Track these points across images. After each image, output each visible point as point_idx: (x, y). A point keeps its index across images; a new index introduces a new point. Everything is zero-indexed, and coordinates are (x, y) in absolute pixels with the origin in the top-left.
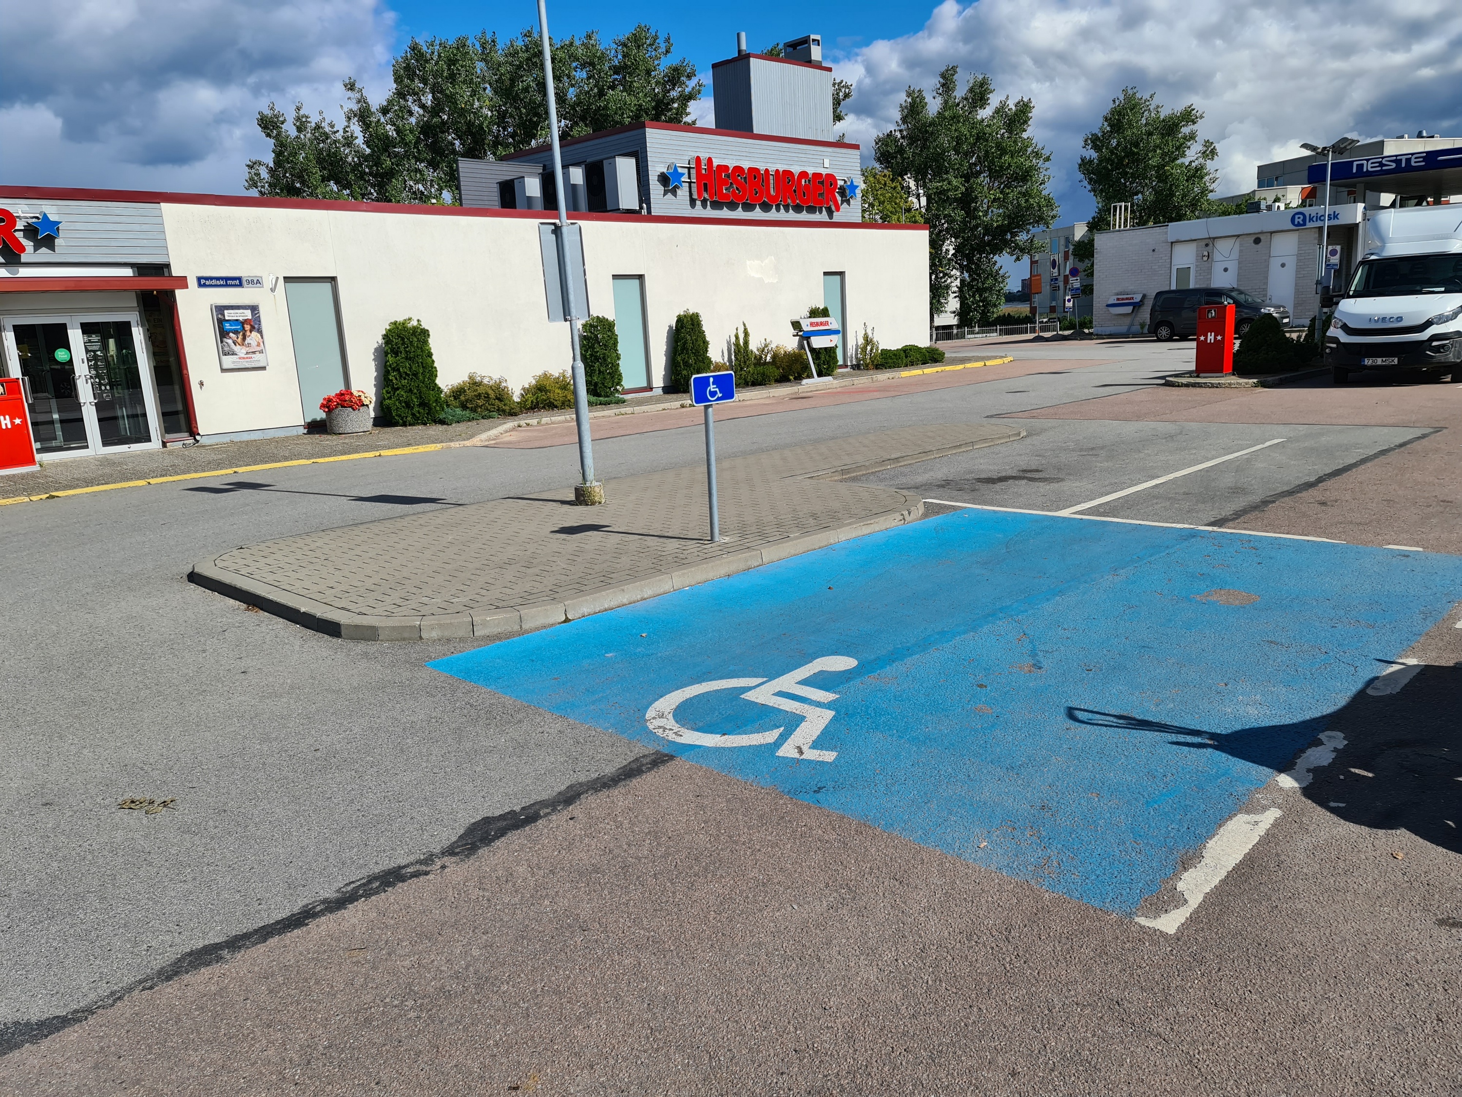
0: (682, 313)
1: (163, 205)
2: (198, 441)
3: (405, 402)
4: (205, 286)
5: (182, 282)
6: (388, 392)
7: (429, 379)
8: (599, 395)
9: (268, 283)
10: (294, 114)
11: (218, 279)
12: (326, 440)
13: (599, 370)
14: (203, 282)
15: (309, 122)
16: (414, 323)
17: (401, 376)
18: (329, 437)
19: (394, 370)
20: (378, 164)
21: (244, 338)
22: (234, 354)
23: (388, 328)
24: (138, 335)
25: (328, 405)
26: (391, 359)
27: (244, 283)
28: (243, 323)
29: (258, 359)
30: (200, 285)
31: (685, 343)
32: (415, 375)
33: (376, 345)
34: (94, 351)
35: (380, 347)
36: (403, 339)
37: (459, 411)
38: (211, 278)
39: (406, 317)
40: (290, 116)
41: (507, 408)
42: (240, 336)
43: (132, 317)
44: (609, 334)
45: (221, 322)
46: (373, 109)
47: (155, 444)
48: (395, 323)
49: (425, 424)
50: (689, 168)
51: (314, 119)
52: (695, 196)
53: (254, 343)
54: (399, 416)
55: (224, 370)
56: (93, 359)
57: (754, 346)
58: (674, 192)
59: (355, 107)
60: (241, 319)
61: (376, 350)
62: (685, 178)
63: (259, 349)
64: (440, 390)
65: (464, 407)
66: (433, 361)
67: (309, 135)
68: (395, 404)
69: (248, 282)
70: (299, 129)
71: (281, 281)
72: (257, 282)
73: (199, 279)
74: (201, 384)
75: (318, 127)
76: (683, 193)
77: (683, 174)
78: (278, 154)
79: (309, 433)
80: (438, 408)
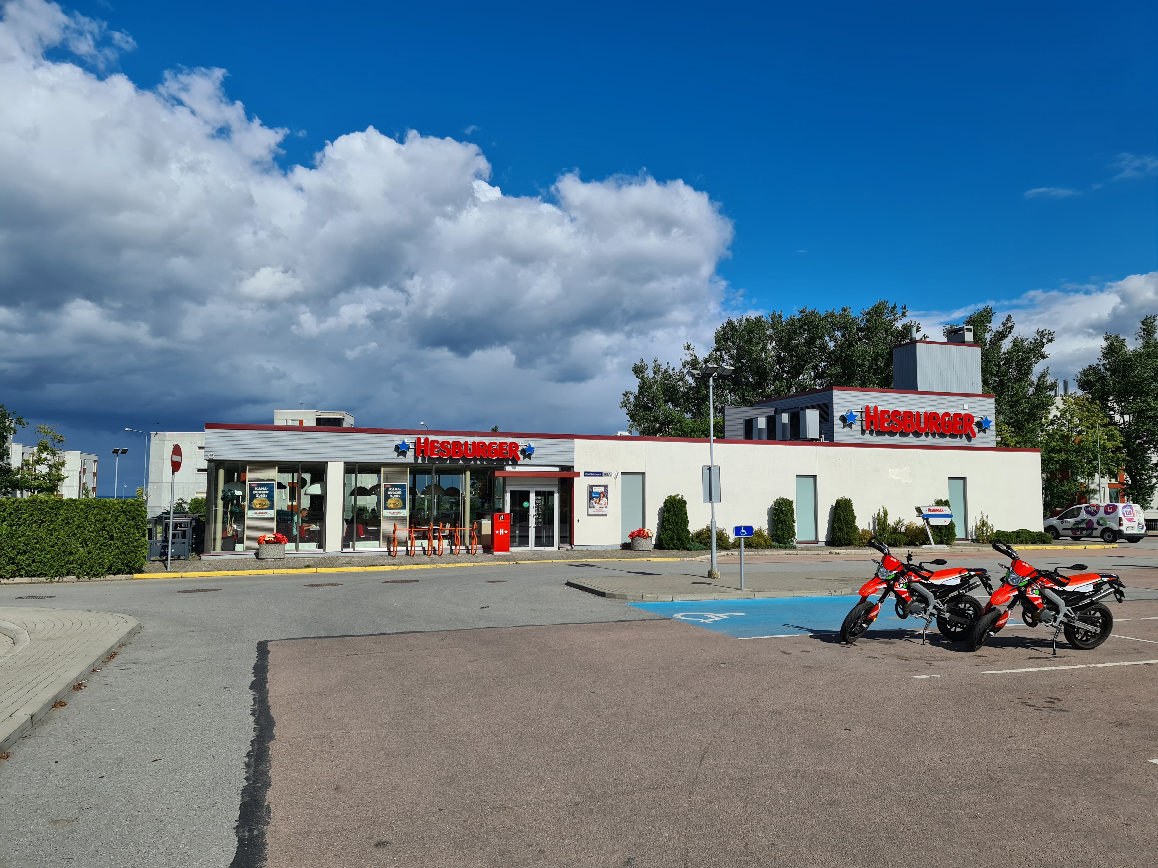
0: (840, 498)
1: (575, 440)
2: (573, 548)
3: (670, 537)
4: (587, 476)
5: (578, 474)
6: (662, 531)
7: (684, 526)
8: (780, 543)
9: (614, 475)
10: (653, 365)
11: (593, 473)
12: (629, 552)
13: (782, 528)
14: (586, 474)
15: (661, 368)
16: (680, 497)
17: (670, 524)
18: (631, 551)
19: (667, 520)
20: (698, 392)
21: (599, 501)
22: (594, 508)
23: (667, 498)
24: (557, 497)
25: (632, 536)
26: (666, 514)
27: (604, 475)
28: (600, 493)
29: (604, 511)
30: (585, 476)
31: (840, 516)
32: (677, 523)
33: (660, 507)
34: (538, 504)
35: (662, 508)
36: (673, 505)
37: (698, 544)
38: (590, 473)
39: (677, 494)
40: (651, 365)
41: (724, 545)
42: (598, 500)
43: (555, 489)
44: (789, 508)
45: (591, 492)
46: (700, 360)
47: (555, 548)
48: (671, 496)
49: (679, 549)
50: (862, 412)
51: (664, 367)
52: (864, 428)
53: (603, 503)
54: (667, 544)
55: (589, 515)
56: (537, 506)
57: (891, 521)
58: (850, 426)
59: (689, 359)
60: (600, 491)
61: (660, 509)
62: (858, 418)
63: (605, 506)
64: (689, 532)
65: (701, 542)
66: (687, 517)
67: (660, 376)
68: (665, 538)
69: (605, 474)
70: (655, 373)
71: (620, 474)
72: (609, 474)
73: (585, 473)
74: (578, 521)
75: (666, 371)
76: (857, 426)
77: (856, 416)
78: (641, 388)
79: (622, 549)
80: (686, 542)
